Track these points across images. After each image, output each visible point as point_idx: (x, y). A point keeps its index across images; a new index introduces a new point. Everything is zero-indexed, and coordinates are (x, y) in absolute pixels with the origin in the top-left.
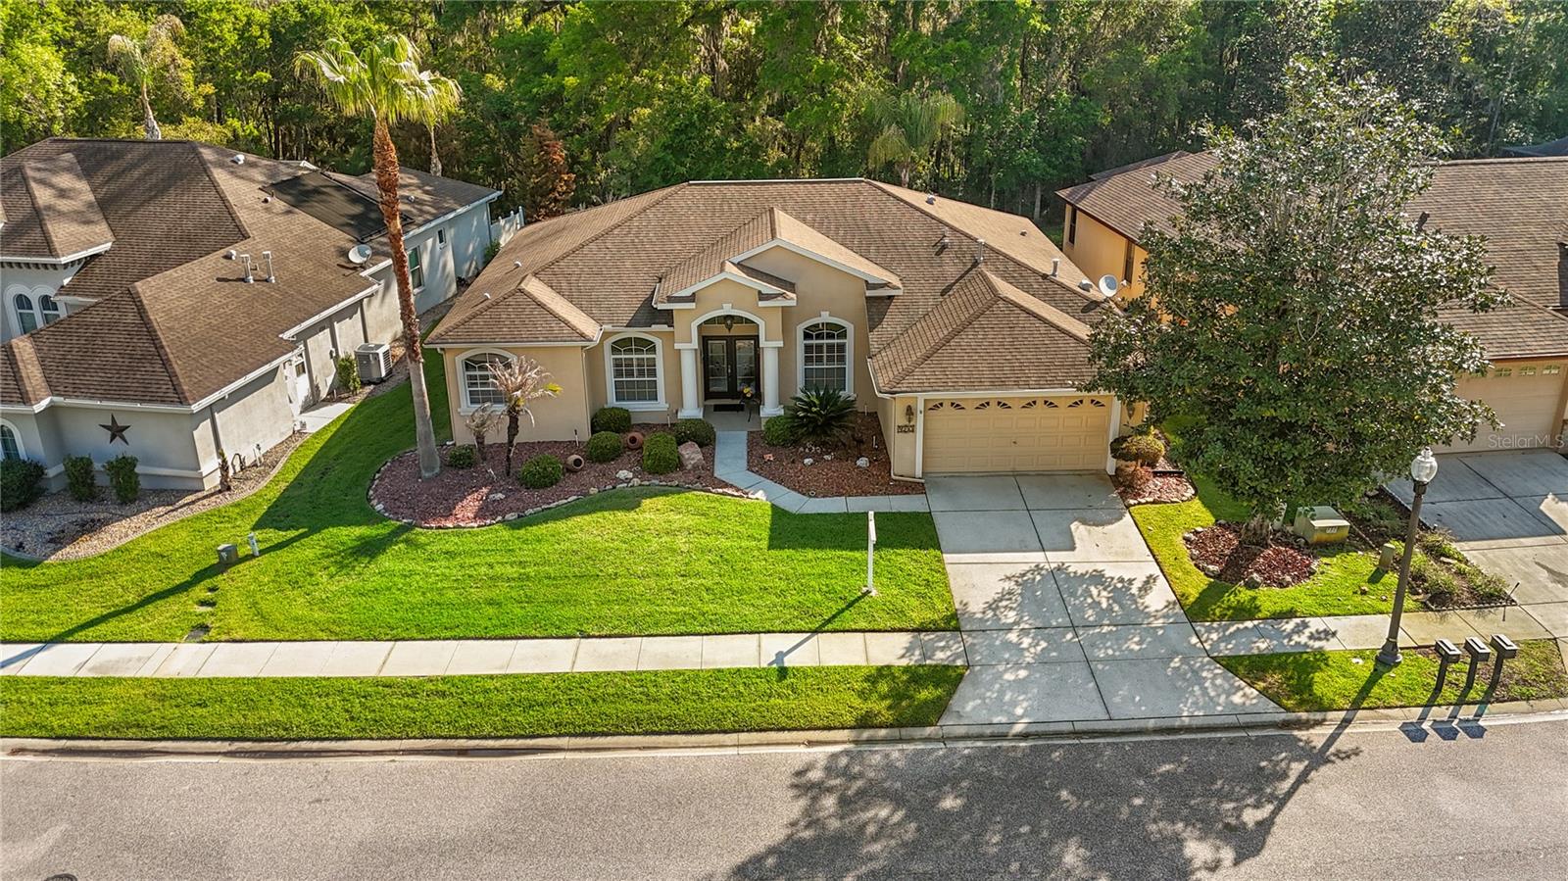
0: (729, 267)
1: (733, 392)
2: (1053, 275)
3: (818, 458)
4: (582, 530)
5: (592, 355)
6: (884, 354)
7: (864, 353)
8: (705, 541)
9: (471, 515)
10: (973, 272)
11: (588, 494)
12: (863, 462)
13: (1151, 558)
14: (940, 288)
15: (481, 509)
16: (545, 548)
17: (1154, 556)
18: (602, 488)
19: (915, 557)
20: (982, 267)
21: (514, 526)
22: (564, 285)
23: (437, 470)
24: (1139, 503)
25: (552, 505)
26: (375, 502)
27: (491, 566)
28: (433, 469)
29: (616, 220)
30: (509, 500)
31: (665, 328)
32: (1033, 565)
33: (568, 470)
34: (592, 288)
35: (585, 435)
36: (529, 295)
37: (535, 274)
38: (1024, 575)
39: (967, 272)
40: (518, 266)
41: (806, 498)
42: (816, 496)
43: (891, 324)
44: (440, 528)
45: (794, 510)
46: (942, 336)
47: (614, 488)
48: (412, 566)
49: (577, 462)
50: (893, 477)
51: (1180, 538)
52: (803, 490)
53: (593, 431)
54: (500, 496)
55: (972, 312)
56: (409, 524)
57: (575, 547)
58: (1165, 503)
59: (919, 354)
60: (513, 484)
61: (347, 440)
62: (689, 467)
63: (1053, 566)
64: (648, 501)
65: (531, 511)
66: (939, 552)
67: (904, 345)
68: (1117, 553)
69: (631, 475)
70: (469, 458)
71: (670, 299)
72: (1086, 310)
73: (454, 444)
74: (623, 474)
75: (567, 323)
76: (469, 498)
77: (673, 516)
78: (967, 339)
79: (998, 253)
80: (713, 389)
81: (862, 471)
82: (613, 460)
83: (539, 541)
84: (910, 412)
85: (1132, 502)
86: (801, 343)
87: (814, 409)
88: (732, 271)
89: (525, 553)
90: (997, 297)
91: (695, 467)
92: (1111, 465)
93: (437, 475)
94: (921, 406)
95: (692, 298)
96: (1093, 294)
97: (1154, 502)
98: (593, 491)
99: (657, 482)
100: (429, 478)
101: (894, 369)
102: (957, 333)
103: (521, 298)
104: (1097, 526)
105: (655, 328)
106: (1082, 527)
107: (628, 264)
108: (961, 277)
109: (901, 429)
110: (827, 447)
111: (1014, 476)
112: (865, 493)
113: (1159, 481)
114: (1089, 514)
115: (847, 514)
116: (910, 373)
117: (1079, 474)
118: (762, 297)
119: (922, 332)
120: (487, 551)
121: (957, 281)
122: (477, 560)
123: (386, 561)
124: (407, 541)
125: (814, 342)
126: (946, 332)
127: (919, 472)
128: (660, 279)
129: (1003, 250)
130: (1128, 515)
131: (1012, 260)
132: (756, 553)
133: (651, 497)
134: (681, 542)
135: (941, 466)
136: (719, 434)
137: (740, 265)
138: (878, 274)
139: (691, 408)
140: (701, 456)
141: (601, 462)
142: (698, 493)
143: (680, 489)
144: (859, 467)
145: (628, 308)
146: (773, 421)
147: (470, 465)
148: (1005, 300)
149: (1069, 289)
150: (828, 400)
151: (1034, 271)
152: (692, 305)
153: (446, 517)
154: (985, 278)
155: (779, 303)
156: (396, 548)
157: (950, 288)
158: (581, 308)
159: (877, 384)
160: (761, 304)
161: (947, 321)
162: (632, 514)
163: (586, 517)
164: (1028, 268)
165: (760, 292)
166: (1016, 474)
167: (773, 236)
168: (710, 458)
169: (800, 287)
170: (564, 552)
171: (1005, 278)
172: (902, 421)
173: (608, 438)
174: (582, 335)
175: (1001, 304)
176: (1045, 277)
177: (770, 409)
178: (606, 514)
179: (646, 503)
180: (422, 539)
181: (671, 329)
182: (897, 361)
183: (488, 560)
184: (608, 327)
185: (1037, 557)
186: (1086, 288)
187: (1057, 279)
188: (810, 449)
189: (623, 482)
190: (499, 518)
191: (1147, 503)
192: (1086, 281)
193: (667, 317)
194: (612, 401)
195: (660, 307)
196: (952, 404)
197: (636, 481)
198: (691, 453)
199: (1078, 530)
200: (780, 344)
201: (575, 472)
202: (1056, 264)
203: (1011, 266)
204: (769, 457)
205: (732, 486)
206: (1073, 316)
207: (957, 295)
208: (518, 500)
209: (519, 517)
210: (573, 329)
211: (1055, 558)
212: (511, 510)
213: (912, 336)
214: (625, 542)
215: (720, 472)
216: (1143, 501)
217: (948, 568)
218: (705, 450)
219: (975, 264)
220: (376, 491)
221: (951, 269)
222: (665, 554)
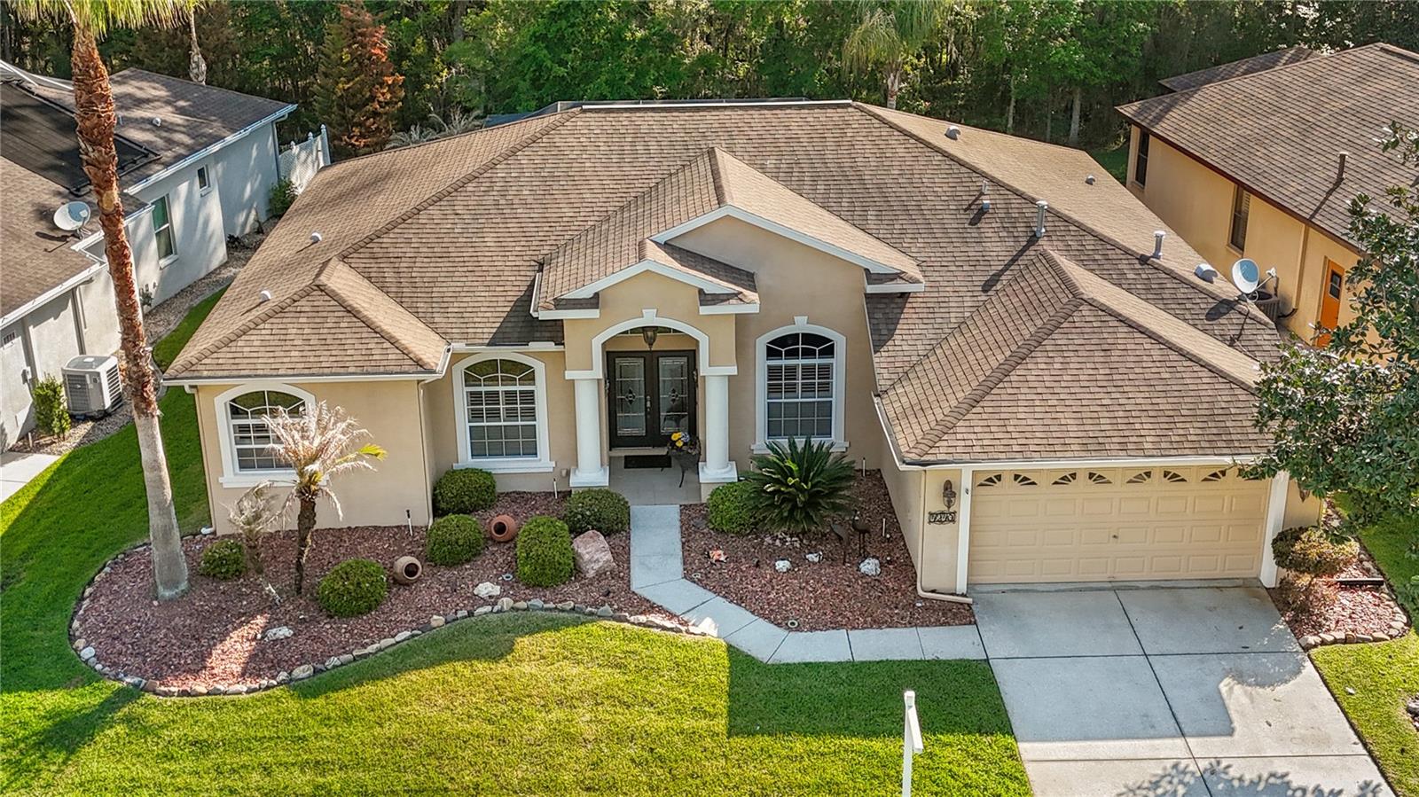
0: (652, 251)
1: (655, 436)
2: (1156, 256)
3: (798, 561)
4: (419, 699)
5: (435, 395)
6: (900, 390)
7: (866, 388)
8: (623, 717)
9: (237, 669)
10: (1031, 252)
11: (426, 627)
12: (870, 566)
13: (1360, 749)
14: (980, 279)
15: (253, 657)
16: (357, 734)
17: (1365, 745)
18: (451, 616)
19: (972, 749)
20: (1044, 244)
21: (306, 690)
22: (389, 274)
23: (184, 586)
24: (1323, 643)
25: (370, 649)
26: (80, 643)
27: (267, 770)
28: (176, 584)
29: (469, 167)
30: (301, 639)
31: (550, 346)
32: (1169, 764)
33: (396, 582)
34: (434, 281)
35: (422, 516)
36: (332, 295)
37: (344, 258)
38: (1156, 785)
39: (1021, 252)
40: (316, 241)
41: (781, 632)
42: (798, 629)
43: (908, 337)
44: (184, 693)
45: (763, 654)
46: (995, 364)
47: (471, 614)
48: (139, 770)
49: (411, 570)
50: (920, 592)
51: (1402, 710)
52: (776, 615)
53: (437, 511)
54: (284, 632)
55: (1039, 323)
56: (136, 686)
57: (407, 732)
58: (1364, 641)
59: (960, 395)
60: (306, 609)
61: (44, 522)
62: (591, 574)
63: (1203, 764)
64: (526, 640)
65: (334, 661)
66: (1010, 740)
67: (931, 376)
68: (1303, 739)
69: (496, 590)
70: (236, 562)
71: (560, 304)
72: (1213, 315)
73: (214, 533)
74: (486, 589)
75: (394, 342)
76: (234, 635)
77: (571, 670)
78: (1035, 369)
79: (1067, 220)
80: (623, 431)
81: (871, 583)
82: (468, 561)
83: (348, 720)
84: (949, 491)
85: (1312, 639)
86: (762, 363)
87: (791, 481)
88: (658, 259)
89: (324, 744)
90: (1078, 300)
91: (600, 575)
92: (1269, 573)
93: (184, 593)
94: (966, 482)
95: (594, 302)
96: (1219, 287)
97: (1345, 641)
98: (437, 620)
99: (538, 602)
100: (171, 600)
101: (922, 420)
102: (1019, 359)
103: (320, 300)
104: (1262, 686)
105: (535, 346)
106: (1238, 689)
107: (490, 240)
108: (1013, 261)
109: (936, 518)
110: (812, 539)
111: (1114, 589)
112: (878, 623)
113: (1345, 598)
114: (1246, 663)
115: (852, 664)
116: (949, 429)
117: (1217, 586)
118: (706, 298)
119: (960, 356)
120: (261, 740)
121: (1007, 267)
122: (245, 758)
123: (94, 761)
124: (128, 720)
125: (783, 362)
126: (1001, 358)
127: (962, 587)
128: (541, 265)
129: (1075, 217)
130: (1308, 664)
131: (1091, 232)
132: (708, 743)
133: (531, 633)
134: (583, 719)
135: (995, 574)
136: (634, 509)
137: (668, 247)
138: (883, 257)
139: (591, 472)
140: (609, 556)
141: (449, 566)
142: (608, 623)
143: (579, 617)
144: (865, 575)
145: (491, 312)
146: (722, 491)
147: (238, 574)
148: (1091, 303)
149: (1182, 281)
150: (810, 460)
151: (1127, 251)
152: (594, 314)
153: (195, 673)
154: (1052, 265)
155: (732, 308)
156: (111, 732)
157: (995, 279)
158: (416, 314)
159: (897, 447)
160: (704, 310)
161: (999, 338)
162: (501, 667)
163: (426, 673)
164: (1116, 246)
165: (701, 291)
166: (1117, 587)
167: (721, 201)
168: (622, 555)
169: (762, 278)
170: (392, 743)
171: (1081, 262)
172: (938, 505)
173: (462, 526)
174: (418, 363)
175: (1085, 309)
176: (1143, 260)
177: (716, 470)
178: (459, 666)
179: (523, 643)
180: (156, 716)
181: (560, 348)
182: (925, 405)
183: (265, 757)
184: (459, 346)
185: (1172, 748)
186: (1206, 277)
187: (1162, 262)
188: (783, 541)
189: (485, 602)
190: (283, 676)
191: (1335, 641)
192: (1206, 267)
193: (554, 331)
194: (465, 458)
195: (543, 315)
196: (1016, 477)
197: (506, 602)
198: (593, 551)
199: (1235, 695)
200: (733, 370)
201: (407, 585)
202: (1159, 240)
203: (1089, 243)
204: (718, 554)
205: (660, 610)
206: (1194, 326)
207: (1009, 290)
208: (314, 639)
209: (316, 671)
210: (405, 352)
211: (1204, 750)
212: (302, 660)
213: (944, 360)
214: (490, 722)
215: (642, 581)
216: (1329, 638)
217: (1031, 771)
218: (615, 540)
219: (1033, 239)
220: (84, 621)
221: (997, 248)
222: (558, 747)
